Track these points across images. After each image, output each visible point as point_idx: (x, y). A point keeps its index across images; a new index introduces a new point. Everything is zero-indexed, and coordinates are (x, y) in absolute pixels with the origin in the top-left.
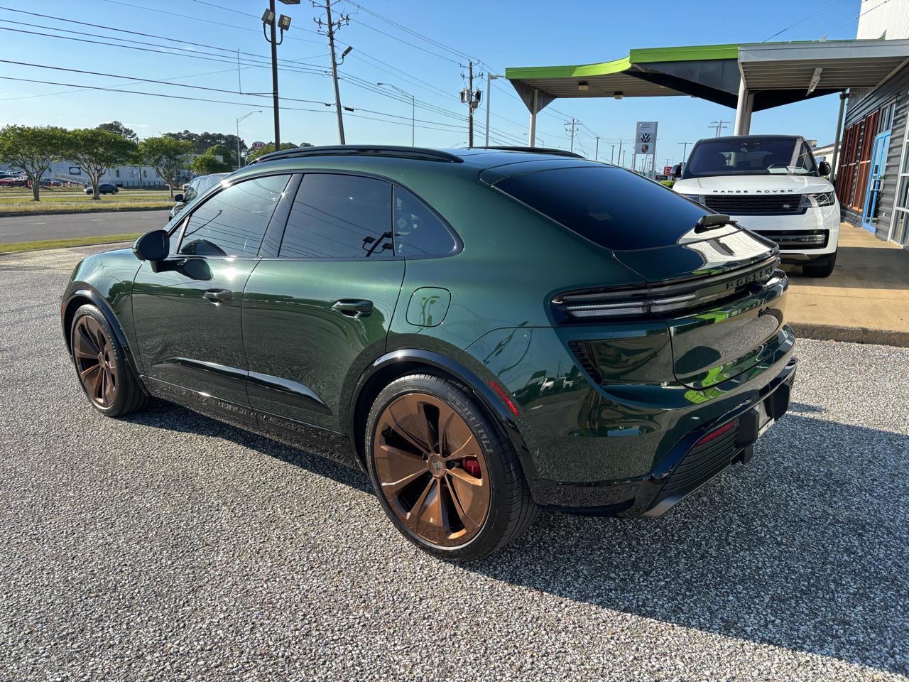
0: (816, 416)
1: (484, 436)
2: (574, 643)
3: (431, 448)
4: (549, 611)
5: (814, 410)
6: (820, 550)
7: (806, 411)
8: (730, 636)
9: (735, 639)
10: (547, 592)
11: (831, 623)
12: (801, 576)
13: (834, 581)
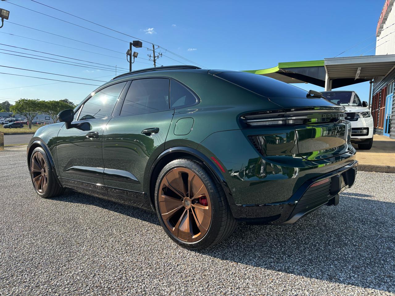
0: (369, 198)
1: (209, 184)
2: (253, 283)
3: (185, 195)
4: (240, 271)
5: (368, 196)
6: (375, 248)
7: (364, 196)
8: (332, 282)
9: (335, 283)
10: (240, 263)
11: (383, 277)
12: (366, 258)
13: (383, 260)
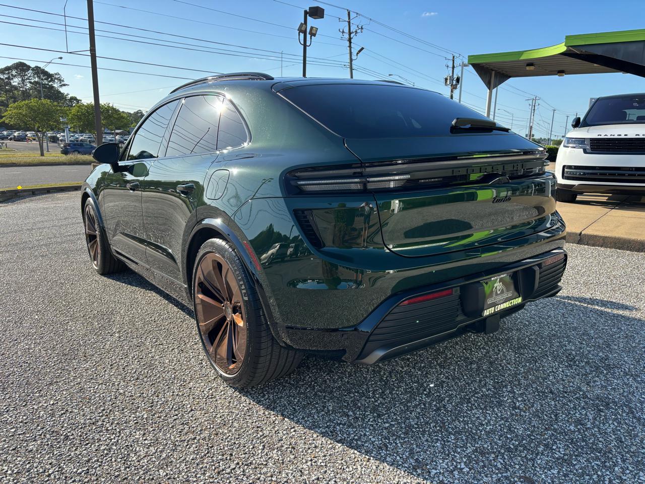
0: (627, 313)
1: (243, 287)
2: (278, 459)
3: (225, 299)
4: (278, 433)
5: (626, 309)
6: (551, 417)
7: (618, 308)
8: (413, 474)
9: (415, 478)
10: (289, 418)
11: (516, 479)
12: (517, 436)
13: (546, 446)
